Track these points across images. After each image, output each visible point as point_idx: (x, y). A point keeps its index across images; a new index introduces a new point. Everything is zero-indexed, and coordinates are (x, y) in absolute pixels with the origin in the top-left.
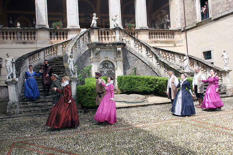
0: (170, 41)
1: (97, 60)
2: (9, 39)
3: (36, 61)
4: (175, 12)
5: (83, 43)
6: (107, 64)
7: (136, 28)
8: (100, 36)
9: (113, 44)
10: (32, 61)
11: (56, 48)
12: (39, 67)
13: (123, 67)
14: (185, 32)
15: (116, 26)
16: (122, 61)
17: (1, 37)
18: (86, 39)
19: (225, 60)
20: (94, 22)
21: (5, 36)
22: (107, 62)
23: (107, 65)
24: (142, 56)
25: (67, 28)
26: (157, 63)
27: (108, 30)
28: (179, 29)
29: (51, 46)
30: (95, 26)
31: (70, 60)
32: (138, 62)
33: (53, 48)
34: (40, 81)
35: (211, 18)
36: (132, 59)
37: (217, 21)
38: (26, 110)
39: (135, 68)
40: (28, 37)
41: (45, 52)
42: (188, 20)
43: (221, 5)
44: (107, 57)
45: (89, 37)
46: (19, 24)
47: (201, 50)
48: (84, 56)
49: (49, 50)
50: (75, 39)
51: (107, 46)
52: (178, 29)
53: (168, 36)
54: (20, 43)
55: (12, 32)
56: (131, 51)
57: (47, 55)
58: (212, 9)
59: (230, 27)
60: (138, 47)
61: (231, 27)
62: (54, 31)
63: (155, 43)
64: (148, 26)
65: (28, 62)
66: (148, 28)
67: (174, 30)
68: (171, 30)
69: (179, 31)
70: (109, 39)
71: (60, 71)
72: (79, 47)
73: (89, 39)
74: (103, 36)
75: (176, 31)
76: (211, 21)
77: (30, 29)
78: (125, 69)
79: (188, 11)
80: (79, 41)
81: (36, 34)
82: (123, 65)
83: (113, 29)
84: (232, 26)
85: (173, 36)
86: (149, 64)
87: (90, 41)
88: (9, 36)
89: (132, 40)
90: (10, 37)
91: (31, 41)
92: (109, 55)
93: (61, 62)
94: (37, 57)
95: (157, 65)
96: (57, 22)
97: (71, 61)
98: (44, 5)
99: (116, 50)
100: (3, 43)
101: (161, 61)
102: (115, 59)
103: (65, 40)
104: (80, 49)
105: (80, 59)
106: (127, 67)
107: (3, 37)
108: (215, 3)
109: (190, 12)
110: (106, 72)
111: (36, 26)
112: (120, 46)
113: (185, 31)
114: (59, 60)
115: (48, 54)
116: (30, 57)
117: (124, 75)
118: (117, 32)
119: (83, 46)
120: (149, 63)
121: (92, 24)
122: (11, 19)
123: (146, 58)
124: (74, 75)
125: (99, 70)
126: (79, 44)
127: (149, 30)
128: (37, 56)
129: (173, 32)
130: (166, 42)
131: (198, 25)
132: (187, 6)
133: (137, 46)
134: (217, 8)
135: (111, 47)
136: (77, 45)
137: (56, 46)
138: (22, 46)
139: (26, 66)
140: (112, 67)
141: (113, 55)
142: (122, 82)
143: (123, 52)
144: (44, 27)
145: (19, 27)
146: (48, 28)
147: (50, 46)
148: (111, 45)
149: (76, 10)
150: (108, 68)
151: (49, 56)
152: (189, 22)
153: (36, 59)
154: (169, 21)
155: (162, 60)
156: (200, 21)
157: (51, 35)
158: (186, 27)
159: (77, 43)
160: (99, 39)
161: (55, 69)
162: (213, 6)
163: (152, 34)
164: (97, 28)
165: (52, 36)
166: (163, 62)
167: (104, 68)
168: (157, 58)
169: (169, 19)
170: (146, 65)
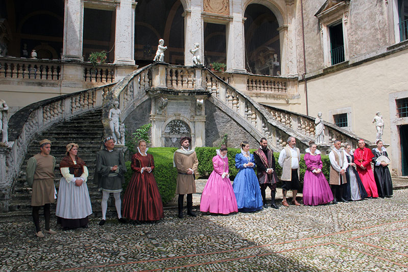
0: (279, 95)
1: (162, 118)
2: (15, 76)
3: (55, 115)
4: (289, 49)
5: (140, 88)
6: (178, 127)
7: (228, 71)
8: (169, 78)
9: (191, 92)
10: (49, 114)
11: (93, 94)
12: (61, 125)
13: (206, 133)
14: (304, 82)
15: (196, 63)
16: (204, 123)
17: (2, 72)
18: (144, 81)
19: (379, 128)
20: (160, 53)
21: (9, 71)
22: (178, 123)
23: (177, 129)
24: (237, 115)
25: (114, 64)
26: (264, 128)
27: (183, 69)
28: (295, 76)
29: (85, 92)
30: (161, 60)
31: (114, 112)
32: (231, 125)
33: (87, 94)
34: (58, 149)
35: (348, 62)
36: (221, 120)
37: (358, 66)
38: (23, 204)
39: (226, 136)
40: (47, 75)
41: (74, 101)
42: (310, 63)
43: (364, 42)
44: (179, 115)
45: (151, 79)
46: (34, 54)
47: (330, 111)
48: (139, 110)
49: (80, 98)
50: (126, 80)
51: (180, 94)
52: (292, 77)
53: (276, 87)
54: (33, 84)
55: (21, 65)
56: (220, 106)
57: (77, 107)
58: (350, 48)
59: (378, 76)
60: (233, 101)
61: (381, 77)
62: (91, 67)
63: (256, 96)
64: (246, 69)
65: (42, 115)
66: (246, 71)
67: (286, 78)
68: (282, 78)
69: (295, 80)
70: (184, 85)
71: (96, 134)
72: (131, 93)
73: (149, 82)
74: (174, 78)
75: (289, 80)
76: (347, 66)
77: (52, 62)
78: (208, 136)
79: (310, 50)
80: (133, 83)
81: (62, 70)
82: (206, 129)
83: (191, 67)
84: (381, 75)
85: (284, 88)
86: (249, 130)
87: (152, 85)
88: (15, 71)
89: (222, 88)
90: (18, 73)
91: (52, 82)
92: (182, 110)
93: (99, 118)
94: (59, 108)
95: (264, 131)
96: (97, 53)
97: (114, 114)
98: (79, 23)
99: (194, 103)
100: (3, 82)
101: (271, 124)
102: (192, 118)
103: (110, 83)
104: (133, 98)
105: (133, 114)
106: (212, 132)
107: (6, 73)
108: (354, 39)
109: (314, 50)
110: (175, 140)
111: (62, 57)
112: (202, 96)
113: (305, 80)
114: (96, 114)
115: (78, 104)
116: (46, 107)
117: (206, 146)
118: (198, 72)
119: (138, 93)
120: (250, 127)
121: (156, 56)
122: (25, 48)
123: (245, 119)
124: (119, 142)
125: (164, 136)
126: (132, 89)
127: (247, 75)
128: (59, 106)
129: (285, 82)
130: (273, 97)
131: (326, 72)
132: (308, 41)
133: (231, 98)
134: (357, 47)
135: (187, 97)
136: (129, 91)
137: (93, 92)
138: (36, 88)
139: (36, 122)
140: (186, 131)
141: (189, 111)
142: (203, 159)
143: (206, 108)
144: (76, 59)
145: (34, 58)
146: (83, 61)
147: (82, 92)
148: (187, 94)
149: (130, 35)
150: (179, 133)
151: (80, 107)
152: (312, 66)
153: (56, 111)
154: (278, 64)
155: (274, 124)
156: (330, 65)
157: (86, 73)
158: (306, 74)
159: (129, 88)
160: (166, 82)
161: (88, 130)
162: (351, 43)
163: (252, 81)
164: (165, 65)
165: (87, 75)
166: (275, 127)
167: (172, 132)
168: (264, 119)
169: (278, 61)
170: (245, 131)
